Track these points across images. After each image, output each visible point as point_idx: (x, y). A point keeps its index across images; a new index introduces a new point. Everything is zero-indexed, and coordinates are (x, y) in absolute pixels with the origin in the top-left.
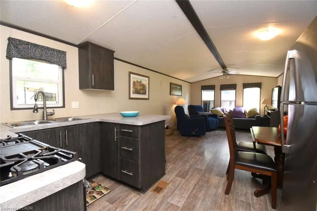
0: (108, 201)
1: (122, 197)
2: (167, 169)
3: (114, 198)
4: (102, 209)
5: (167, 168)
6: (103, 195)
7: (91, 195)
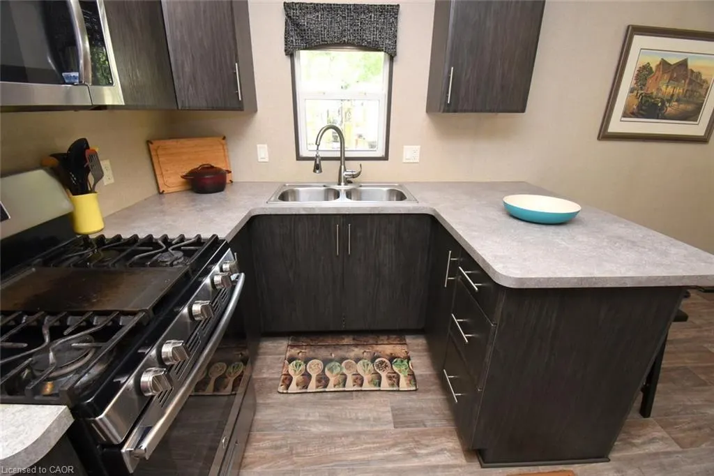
0: (396, 410)
1: (425, 426)
2: (634, 445)
3: (410, 414)
4: (372, 419)
5: (636, 441)
6: (395, 389)
7: (378, 371)
